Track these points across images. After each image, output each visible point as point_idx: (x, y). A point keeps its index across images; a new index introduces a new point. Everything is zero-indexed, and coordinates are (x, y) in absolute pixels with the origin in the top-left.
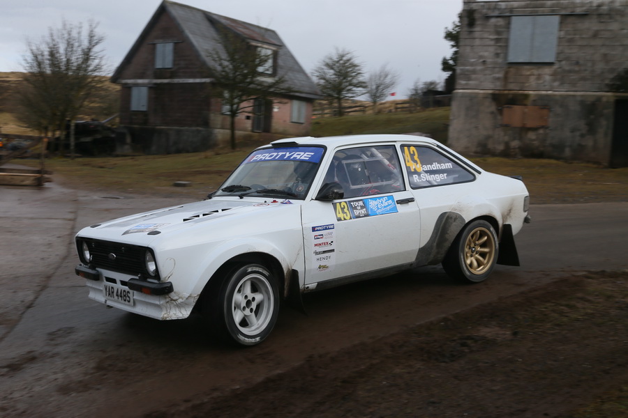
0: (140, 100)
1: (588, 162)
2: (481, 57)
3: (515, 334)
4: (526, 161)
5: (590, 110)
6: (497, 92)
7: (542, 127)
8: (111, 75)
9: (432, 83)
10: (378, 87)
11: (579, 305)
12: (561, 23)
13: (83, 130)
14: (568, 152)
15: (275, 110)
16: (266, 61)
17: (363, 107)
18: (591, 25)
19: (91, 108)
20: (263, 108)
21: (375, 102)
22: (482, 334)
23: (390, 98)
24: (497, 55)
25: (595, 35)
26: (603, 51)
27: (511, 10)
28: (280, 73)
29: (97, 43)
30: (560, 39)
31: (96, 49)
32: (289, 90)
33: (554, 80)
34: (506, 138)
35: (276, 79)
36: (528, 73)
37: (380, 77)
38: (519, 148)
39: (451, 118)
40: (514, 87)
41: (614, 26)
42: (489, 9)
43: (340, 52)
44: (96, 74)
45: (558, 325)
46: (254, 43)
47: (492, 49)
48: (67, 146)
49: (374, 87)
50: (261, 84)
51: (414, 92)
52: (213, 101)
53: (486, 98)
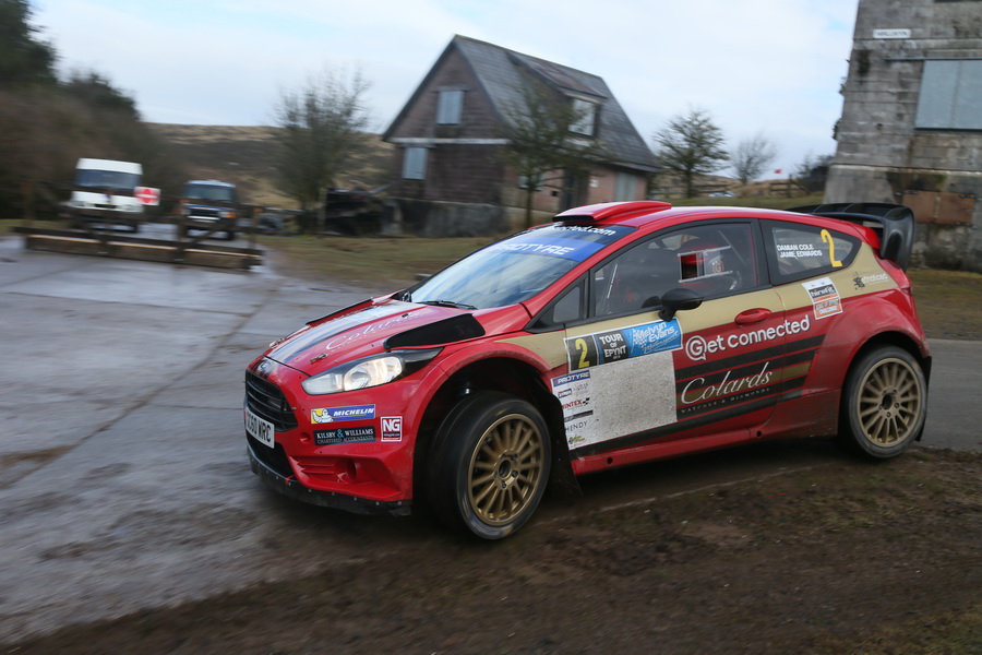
0: (415, 165)
2: (874, 119)
4: (933, 272)
6: (896, 170)
7: (962, 224)
10: (750, 160)
15: (593, 184)
16: (581, 118)
20: (576, 182)
21: (744, 181)
24: (900, 116)
27: (925, 52)
31: (361, 97)
32: (612, 157)
35: (596, 141)
36: (946, 144)
37: (755, 145)
38: (925, 253)
40: (922, 164)
42: (891, 49)
43: (696, 111)
46: (570, 94)
47: (892, 109)
48: (313, 222)
49: (745, 160)
50: (572, 148)
53: (876, 178)
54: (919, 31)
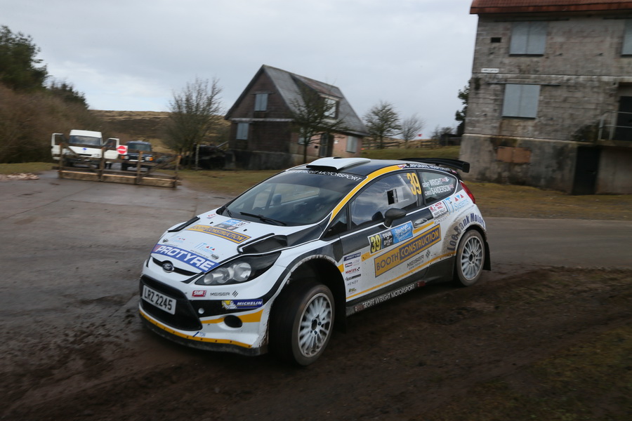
0: (243, 132)
1: (557, 190)
2: (483, 111)
3: (497, 308)
4: (513, 186)
5: (560, 153)
6: (494, 137)
7: (525, 163)
8: (224, 115)
9: (448, 129)
10: (409, 130)
11: (544, 290)
12: (541, 90)
13: (204, 151)
14: (543, 182)
15: (336, 142)
16: (331, 108)
17: (398, 144)
18: (562, 93)
19: (211, 137)
20: (327, 141)
21: (407, 140)
22: (473, 306)
23: (418, 138)
24: (495, 110)
25: (565, 100)
26: (570, 111)
27: (506, 80)
28: (340, 116)
29: (217, 93)
30: (540, 101)
31: (216, 97)
32: (346, 128)
33: (535, 131)
34: (499, 170)
35: (338, 120)
36: (517, 124)
37: (411, 122)
38: (508, 177)
39: (460, 153)
40: (506, 134)
41: (579, 95)
42: (490, 78)
43: (384, 104)
44: (215, 114)
45: (528, 303)
46: (323, 96)
47: (491, 106)
48: (193, 162)
49: (407, 129)
50: (326, 124)
51: (435, 134)
52: (293, 134)
53: (486, 140)
54: (502, 69)
